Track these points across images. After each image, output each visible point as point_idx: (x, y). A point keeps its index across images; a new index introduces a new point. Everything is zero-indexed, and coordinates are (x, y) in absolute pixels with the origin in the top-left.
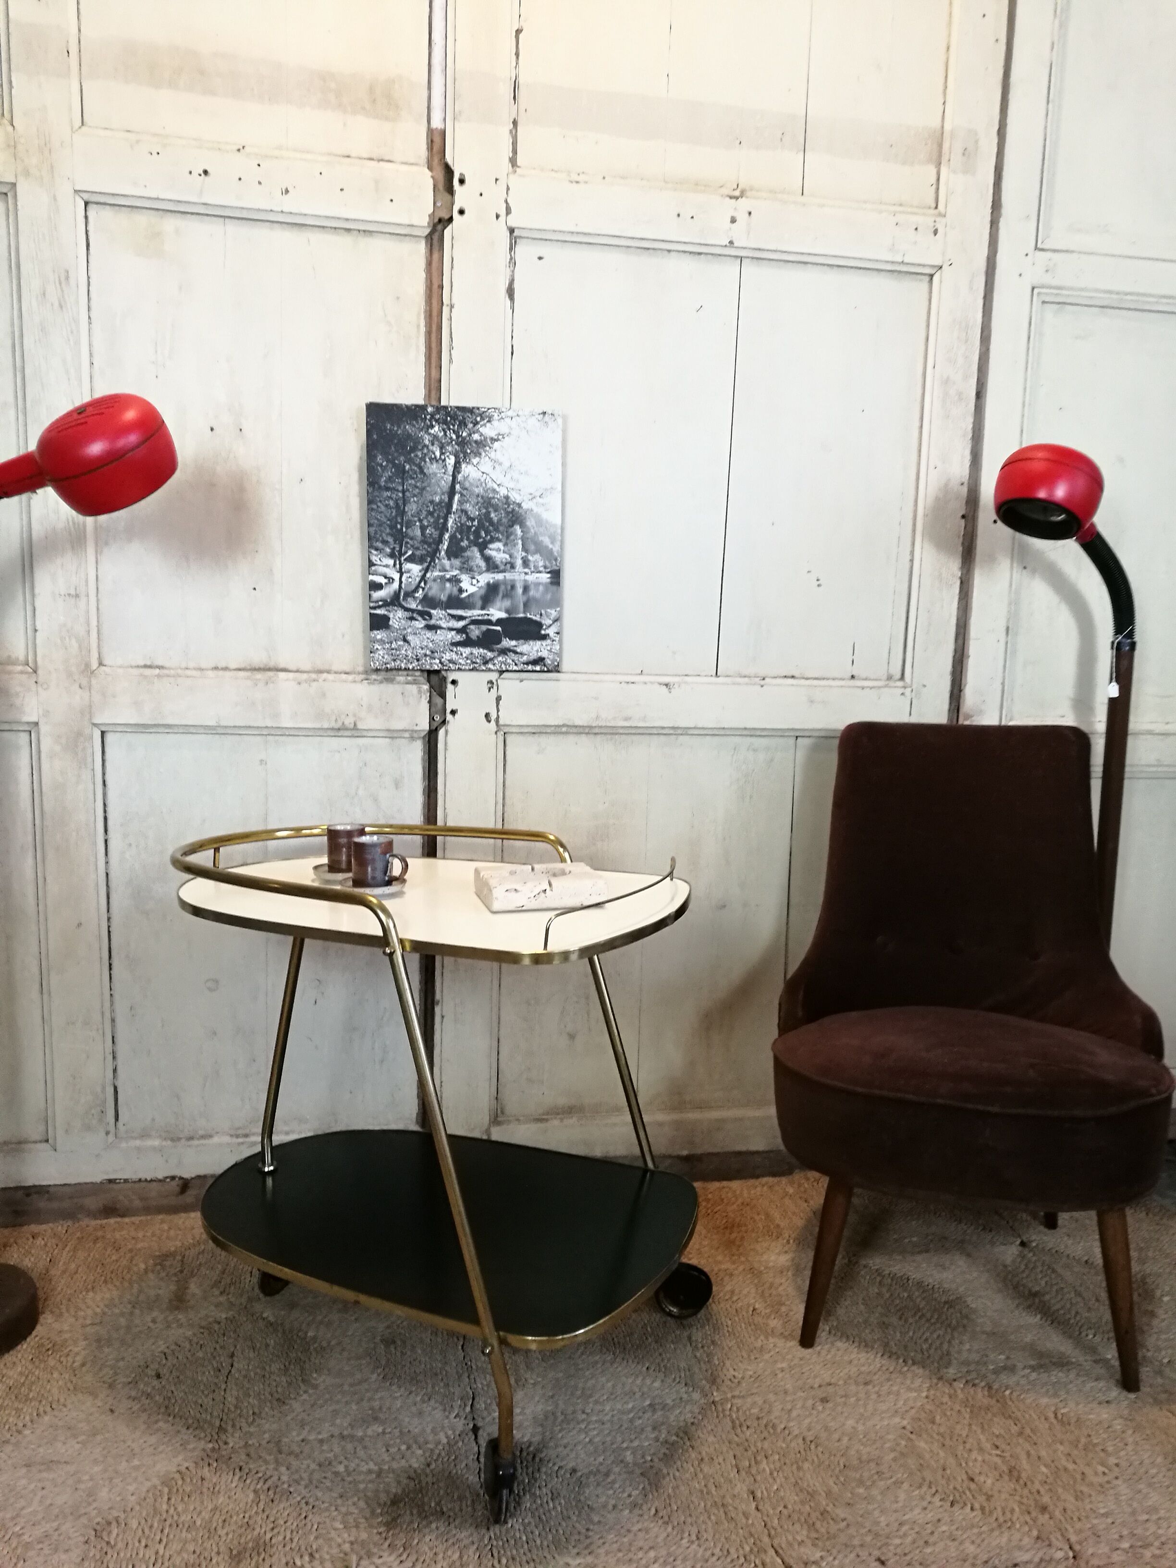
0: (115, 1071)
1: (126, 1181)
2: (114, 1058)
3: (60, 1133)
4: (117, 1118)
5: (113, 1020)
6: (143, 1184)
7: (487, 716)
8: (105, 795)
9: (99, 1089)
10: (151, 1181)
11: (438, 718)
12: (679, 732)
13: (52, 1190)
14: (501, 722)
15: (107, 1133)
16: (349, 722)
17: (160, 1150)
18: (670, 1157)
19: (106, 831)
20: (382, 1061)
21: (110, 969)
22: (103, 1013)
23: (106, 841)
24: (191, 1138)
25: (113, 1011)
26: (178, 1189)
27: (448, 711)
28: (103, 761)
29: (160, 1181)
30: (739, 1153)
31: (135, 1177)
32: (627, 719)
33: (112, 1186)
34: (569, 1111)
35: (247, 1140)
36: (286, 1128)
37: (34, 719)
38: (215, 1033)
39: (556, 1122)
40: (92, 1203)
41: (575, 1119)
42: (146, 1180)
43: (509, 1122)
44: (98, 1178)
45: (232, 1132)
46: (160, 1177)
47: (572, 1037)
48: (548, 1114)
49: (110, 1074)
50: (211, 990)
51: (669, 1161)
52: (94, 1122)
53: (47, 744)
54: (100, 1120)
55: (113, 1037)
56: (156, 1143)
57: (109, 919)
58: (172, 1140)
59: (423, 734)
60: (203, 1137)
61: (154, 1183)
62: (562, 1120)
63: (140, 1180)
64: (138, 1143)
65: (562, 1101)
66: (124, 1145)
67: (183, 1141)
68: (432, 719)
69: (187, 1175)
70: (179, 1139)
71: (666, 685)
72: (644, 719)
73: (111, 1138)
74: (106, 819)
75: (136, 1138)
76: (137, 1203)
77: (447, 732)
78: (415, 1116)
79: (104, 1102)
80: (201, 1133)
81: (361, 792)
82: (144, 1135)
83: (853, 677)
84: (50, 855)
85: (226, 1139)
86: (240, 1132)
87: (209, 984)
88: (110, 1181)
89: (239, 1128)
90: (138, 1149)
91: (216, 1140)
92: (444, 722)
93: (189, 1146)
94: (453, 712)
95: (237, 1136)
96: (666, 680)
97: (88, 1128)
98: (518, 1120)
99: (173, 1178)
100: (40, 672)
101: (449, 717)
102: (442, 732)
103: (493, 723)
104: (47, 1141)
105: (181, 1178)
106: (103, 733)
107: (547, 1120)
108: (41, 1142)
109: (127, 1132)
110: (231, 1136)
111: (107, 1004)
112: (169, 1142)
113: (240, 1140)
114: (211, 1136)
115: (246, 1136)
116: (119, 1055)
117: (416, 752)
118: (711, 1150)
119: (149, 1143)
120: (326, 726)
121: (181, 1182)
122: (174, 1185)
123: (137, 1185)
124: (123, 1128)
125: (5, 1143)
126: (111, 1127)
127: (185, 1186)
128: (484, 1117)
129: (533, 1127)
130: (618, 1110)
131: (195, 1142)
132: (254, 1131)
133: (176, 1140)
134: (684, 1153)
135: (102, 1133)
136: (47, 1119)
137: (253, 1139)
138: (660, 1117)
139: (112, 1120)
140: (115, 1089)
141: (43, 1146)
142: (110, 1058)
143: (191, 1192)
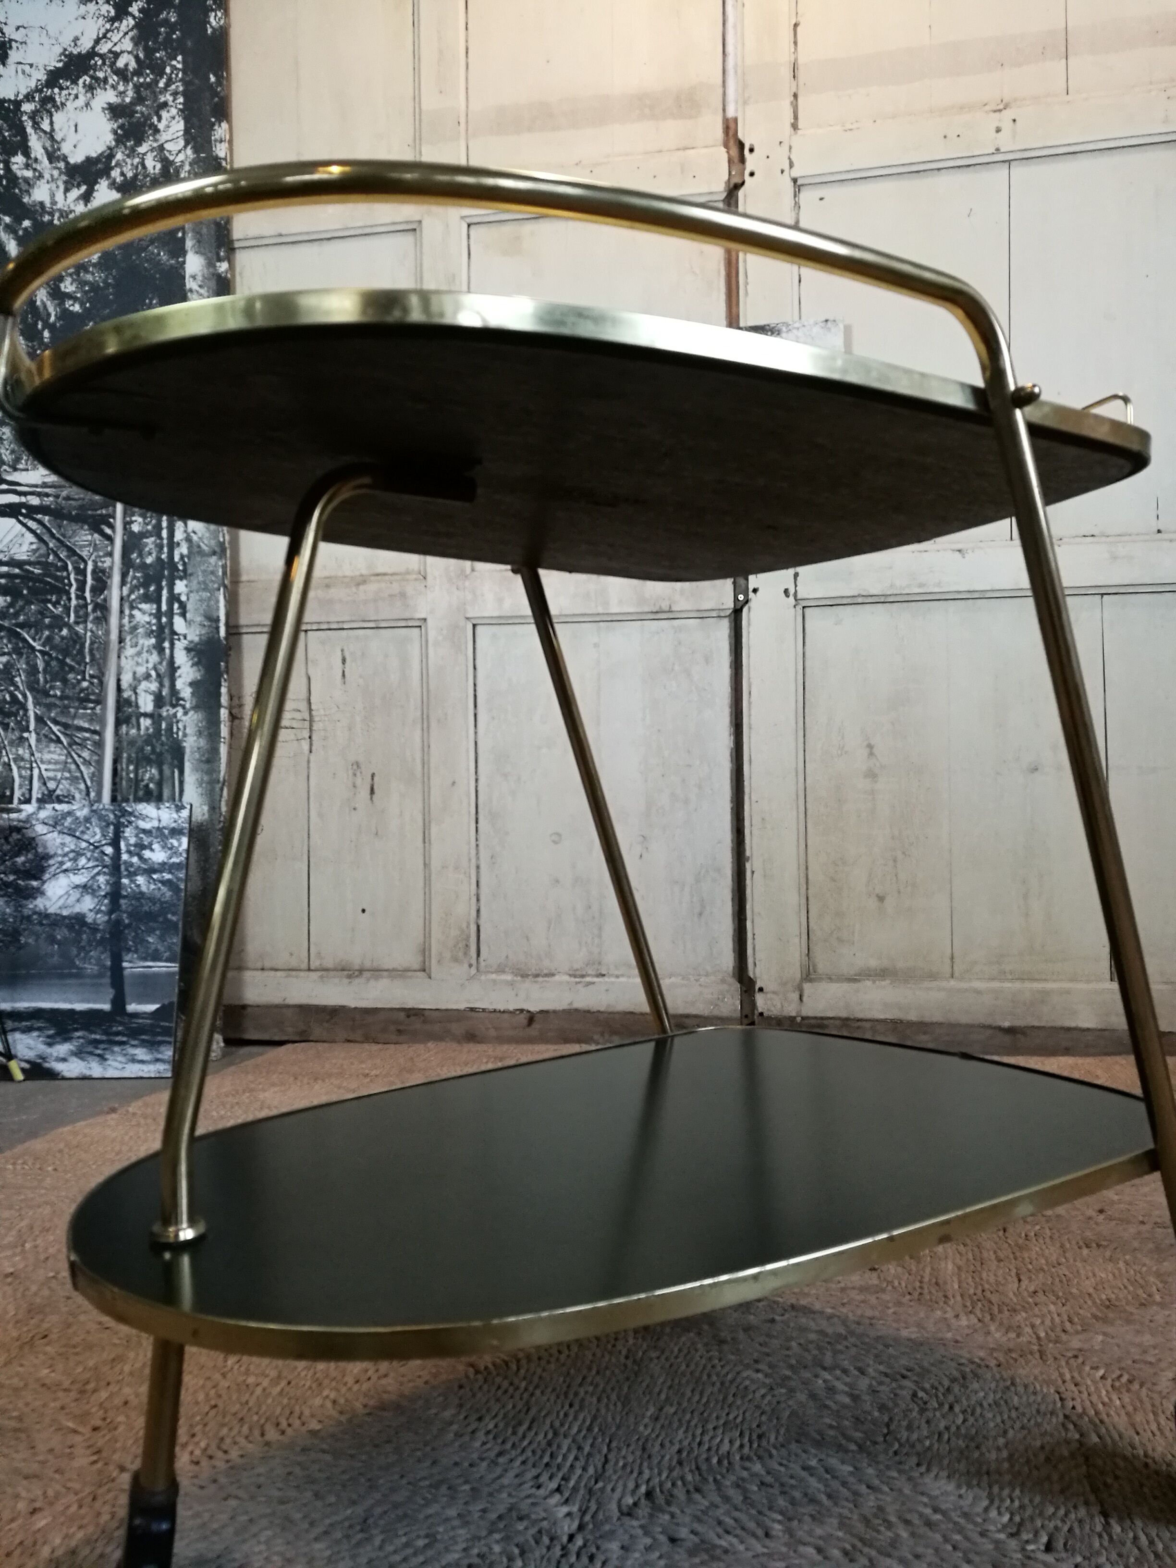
0: (478, 911)
1: (484, 1010)
2: (478, 900)
3: (434, 961)
4: (478, 955)
5: (478, 867)
6: (498, 1015)
7: (786, 592)
8: (475, 677)
9: (464, 925)
10: (504, 1012)
11: (741, 597)
12: (976, 595)
13: (426, 1013)
14: (799, 597)
15: (470, 966)
16: (665, 607)
17: (511, 984)
18: (990, 1027)
19: (475, 706)
20: (700, 914)
21: (477, 822)
22: (470, 860)
23: (475, 715)
24: (537, 976)
25: (478, 858)
26: (525, 1022)
27: (751, 589)
28: (474, 649)
29: (511, 1012)
30: (1069, 1029)
31: (491, 1007)
32: (921, 585)
33: (473, 1014)
34: (882, 974)
35: (584, 980)
36: (617, 973)
37: (423, 616)
38: (557, 881)
39: (869, 983)
40: (457, 1029)
41: (888, 982)
42: (500, 1011)
43: (820, 979)
44: (462, 1006)
45: (571, 973)
46: (511, 1008)
47: (881, 899)
48: (860, 975)
49: (474, 913)
50: (555, 842)
51: (989, 1032)
52: (461, 954)
53: (432, 635)
54: (465, 954)
56: (509, 977)
57: (477, 780)
58: (522, 976)
59: (728, 612)
60: (546, 975)
61: (506, 1016)
62: (874, 982)
63: (495, 1011)
64: (494, 976)
65: (873, 963)
66: (483, 978)
67: (530, 977)
68: (736, 599)
69: (532, 1009)
70: (527, 976)
71: (959, 551)
72: (939, 584)
73: (473, 971)
74: (475, 696)
75: (493, 973)
76: (493, 1033)
77: (749, 608)
78: (731, 969)
79: (468, 937)
80: (545, 971)
81: (677, 668)
82: (501, 970)
83: (1159, 531)
84: (433, 724)
85: (566, 978)
86: (578, 973)
87: (555, 838)
88: (472, 1010)
89: (577, 970)
90: (494, 981)
91: (557, 978)
92: (747, 601)
93: (536, 983)
94: (755, 591)
95: (575, 976)
96: (959, 546)
97: (455, 959)
98: (830, 979)
99: (522, 1011)
100: (429, 577)
101: (751, 595)
102: (745, 610)
103: (792, 598)
104: (424, 970)
105: (528, 1012)
106: (474, 626)
107: (859, 981)
108: (419, 971)
109: (486, 966)
110: (570, 975)
111: (473, 852)
112: (519, 978)
113: (578, 980)
114: (553, 975)
115: (583, 976)
116: (482, 898)
117: (724, 629)
118: (1036, 1023)
119: (503, 977)
120: (647, 609)
121: (528, 1015)
122: (523, 1019)
123: (492, 1015)
124: (482, 964)
125: (394, 970)
126: (474, 962)
127: (531, 1018)
128: (796, 973)
129: (845, 986)
130: (933, 976)
131: (540, 979)
132: (590, 972)
133: (524, 976)
134: (1007, 1024)
135: (466, 966)
136: (424, 951)
137: (588, 979)
138: (977, 985)
139: (474, 955)
140: (478, 927)
141: (421, 974)
142: (474, 899)
143: (536, 1026)
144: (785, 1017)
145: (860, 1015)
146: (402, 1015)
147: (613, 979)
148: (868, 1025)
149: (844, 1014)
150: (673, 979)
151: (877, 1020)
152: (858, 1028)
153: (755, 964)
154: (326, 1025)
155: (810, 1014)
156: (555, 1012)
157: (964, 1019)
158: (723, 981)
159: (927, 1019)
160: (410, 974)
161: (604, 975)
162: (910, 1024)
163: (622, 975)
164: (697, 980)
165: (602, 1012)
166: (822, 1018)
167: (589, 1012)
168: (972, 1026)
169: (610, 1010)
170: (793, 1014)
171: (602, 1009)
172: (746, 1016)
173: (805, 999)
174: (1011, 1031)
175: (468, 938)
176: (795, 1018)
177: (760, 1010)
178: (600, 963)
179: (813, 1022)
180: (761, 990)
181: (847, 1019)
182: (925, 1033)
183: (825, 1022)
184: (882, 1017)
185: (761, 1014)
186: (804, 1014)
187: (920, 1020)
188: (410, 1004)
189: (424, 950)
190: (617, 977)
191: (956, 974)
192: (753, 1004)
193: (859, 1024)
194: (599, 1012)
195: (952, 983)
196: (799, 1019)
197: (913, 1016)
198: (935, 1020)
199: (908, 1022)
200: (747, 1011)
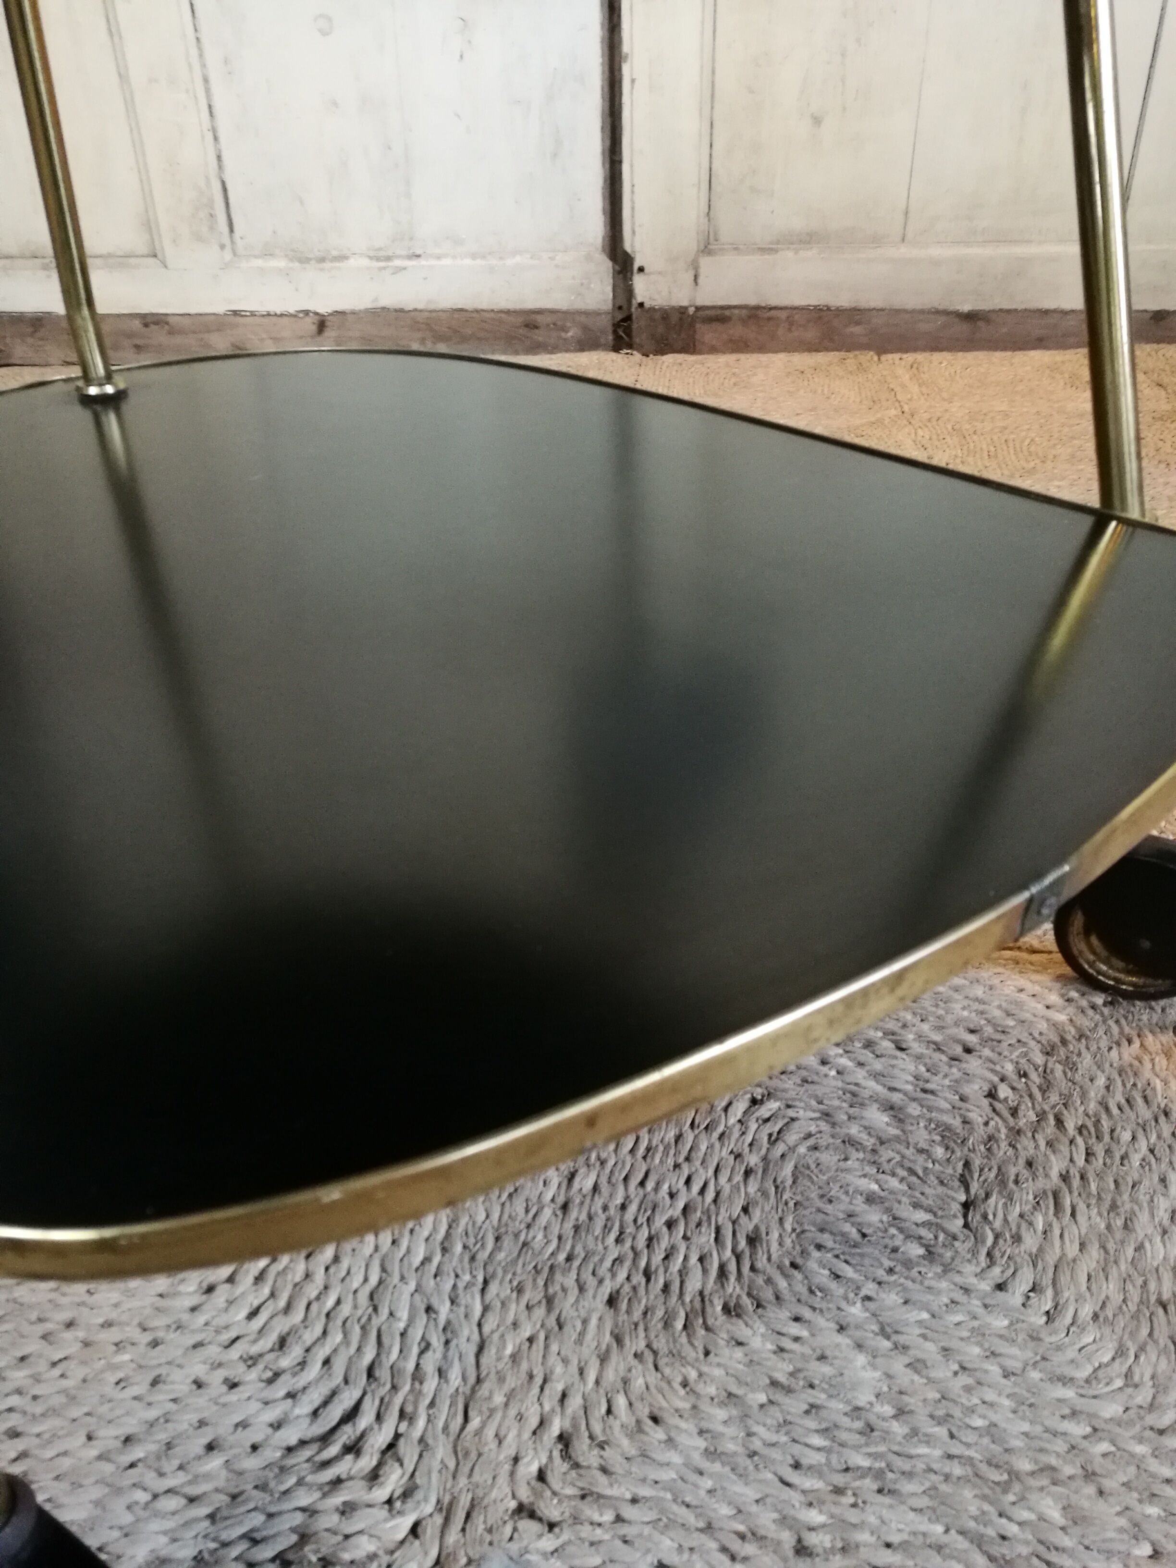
0: (219, 158)
1: (253, 314)
2: (216, 138)
3: (166, 241)
4: (232, 230)
5: (206, 80)
6: (274, 319)
9: (202, 181)
10: (282, 315)
13: (171, 320)
15: (222, 247)
17: (286, 273)
18: (946, 313)
20: (555, 155)
22: (190, 66)
24: (322, 260)
25: (204, 66)
26: (314, 328)
29: (291, 315)
30: (1047, 312)
31: (263, 309)
33: (238, 319)
34: (808, 240)
35: (390, 264)
38: (335, 104)
39: (790, 254)
41: (815, 251)
42: (276, 315)
43: (723, 251)
44: (220, 308)
45: (372, 254)
46: (291, 310)
47: (817, 121)
48: (778, 242)
49: (213, 162)
50: (324, 33)
52: (204, 229)
54: (212, 228)
55: (210, 107)
56: (282, 263)
58: (301, 261)
60: (335, 259)
61: (285, 320)
62: (796, 252)
63: (269, 315)
64: (259, 262)
65: (797, 224)
66: (244, 265)
67: (313, 262)
69: (322, 310)
70: (307, 260)
73: (228, 255)
75: (256, 257)
79: (211, 201)
80: (335, 253)
82: (267, 253)
85: (365, 262)
86: (382, 253)
87: (320, 23)
88: (235, 313)
89: (380, 249)
90: (261, 270)
91: (352, 262)
93: (322, 270)
95: (378, 259)
97: (198, 238)
98: (736, 249)
99: (307, 313)
104: (155, 256)
105: (316, 314)
107: (776, 251)
108: (148, 256)
109: (245, 247)
110: (370, 258)
111: (194, 52)
112: (297, 264)
113: (381, 264)
114: (345, 258)
115: (388, 259)
116: (222, 136)
118: (1006, 306)
119: (274, 263)
121: (317, 317)
122: (309, 325)
123: (266, 320)
124: (239, 243)
125: (110, 256)
126: (226, 239)
127: (322, 325)
128: (690, 243)
129: (757, 259)
130: (877, 240)
131: (327, 265)
132: (399, 252)
133: (304, 260)
134: (966, 308)
135: (216, 248)
136: (149, 225)
137: (397, 263)
138: (936, 252)
139: (225, 229)
140: (223, 184)
141: (152, 260)
142: (209, 136)
143: (329, 333)
144: (673, 308)
145: (774, 302)
146: (137, 324)
147: (433, 262)
148: (783, 315)
149: (752, 301)
150: (518, 259)
151: (796, 308)
152: (769, 319)
153: (634, 232)
154: (30, 340)
155: (708, 303)
156: (353, 313)
157: (911, 302)
158: (589, 258)
159: (863, 304)
160: (132, 261)
161: (418, 256)
162: (839, 312)
163: (445, 256)
164: (552, 259)
165: (421, 311)
166: (722, 308)
167: (401, 310)
168: (922, 312)
169: (432, 307)
170: (685, 303)
171: (420, 306)
172: (620, 308)
173: (701, 280)
174: (971, 317)
175: (211, 204)
176: (686, 308)
177: (639, 299)
178: (411, 239)
179: (709, 313)
180: (641, 270)
181: (758, 308)
182: (858, 323)
183: (727, 313)
184: (803, 303)
185: (641, 305)
186: (699, 303)
187: (853, 305)
188: (146, 308)
189: (148, 221)
190: (438, 258)
191: (910, 236)
192: (630, 292)
193: (773, 313)
194: (415, 310)
195: (904, 251)
196: (691, 310)
197: (843, 300)
198: (872, 305)
199: (838, 309)
200: (621, 301)
